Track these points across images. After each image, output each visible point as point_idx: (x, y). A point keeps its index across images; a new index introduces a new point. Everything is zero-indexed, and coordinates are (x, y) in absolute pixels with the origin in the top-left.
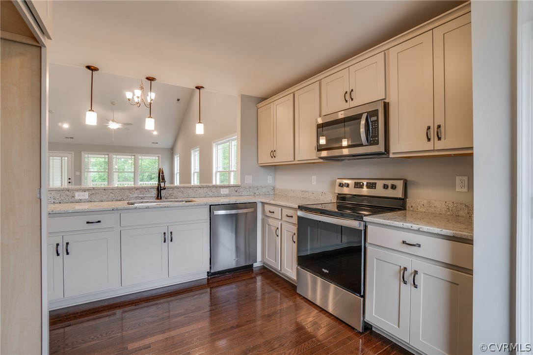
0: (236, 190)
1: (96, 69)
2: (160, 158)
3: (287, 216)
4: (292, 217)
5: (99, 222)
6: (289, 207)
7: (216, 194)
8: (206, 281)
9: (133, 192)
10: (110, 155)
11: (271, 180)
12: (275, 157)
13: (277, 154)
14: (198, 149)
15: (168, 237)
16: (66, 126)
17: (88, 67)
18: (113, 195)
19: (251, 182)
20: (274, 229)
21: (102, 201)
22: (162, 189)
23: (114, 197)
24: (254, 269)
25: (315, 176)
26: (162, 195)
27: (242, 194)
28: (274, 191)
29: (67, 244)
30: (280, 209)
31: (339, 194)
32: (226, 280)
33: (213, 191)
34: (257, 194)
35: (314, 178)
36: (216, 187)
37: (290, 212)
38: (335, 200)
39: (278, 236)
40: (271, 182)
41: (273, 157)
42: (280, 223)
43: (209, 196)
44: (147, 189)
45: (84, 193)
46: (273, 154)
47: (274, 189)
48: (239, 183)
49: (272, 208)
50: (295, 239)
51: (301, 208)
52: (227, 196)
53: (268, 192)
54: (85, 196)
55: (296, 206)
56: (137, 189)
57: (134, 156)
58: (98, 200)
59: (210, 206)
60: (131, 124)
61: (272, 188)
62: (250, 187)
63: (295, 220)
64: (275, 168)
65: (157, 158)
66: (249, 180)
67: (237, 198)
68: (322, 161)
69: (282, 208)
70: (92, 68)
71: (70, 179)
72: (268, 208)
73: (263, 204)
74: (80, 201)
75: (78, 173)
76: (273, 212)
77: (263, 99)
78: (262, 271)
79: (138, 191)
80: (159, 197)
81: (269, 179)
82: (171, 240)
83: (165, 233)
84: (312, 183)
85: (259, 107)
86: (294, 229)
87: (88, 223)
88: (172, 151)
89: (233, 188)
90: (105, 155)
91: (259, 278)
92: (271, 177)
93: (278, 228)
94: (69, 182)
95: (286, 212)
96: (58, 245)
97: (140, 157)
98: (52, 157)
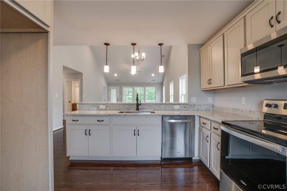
0: (185, 106)
1: (108, 44)
2: (156, 88)
3: (214, 128)
4: (217, 129)
5: (103, 121)
6: (215, 121)
7: (171, 109)
8: (160, 162)
9: (125, 106)
11: (211, 100)
12: (211, 84)
13: (213, 82)
14: (173, 82)
15: (136, 133)
16: (116, 75)
17: (105, 44)
18: (115, 107)
19: (196, 101)
20: (206, 136)
21: (111, 110)
22: (139, 105)
23: (116, 108)
24: (193, 161)
25: (244, 98)
26: (139, 108)
27: (189, 110)
28: (213, 108)
29: (90, 130)
30: (210, 122)
31: (266, 113)
32: (171, 164)
33: (169, 107)
34: (200, 109)
35: (243, 99)
36: (171, 104)
37: (216, 126)
38: (262, 119)
39: (208, 141)
40: (211, 102)
41: (210, 84)
42: (210, 132)
43: (166, 110)
44: (132, 105)
45: (103, 106)
46: (210, 82)
47: (213, 106)
48: (187, 102)
49: (205, 121)
50: (219, 146)
51: (224, 123)
52: (178, 110)
53: (209, 108)
54: (103, 107)
55: (220, 121)
56: (127, 104)
57: (144, 87)
58: (109, 109)
59: (162, 116)
60: (140, 72)
61: (212, 106)
62: (194, 105)
63: (219, 132)
64: (214, 91)
65: (155, 88)
66: (194, 100)
67: (185, 112)
68: (247, 84)
69: (212, 121)
70: (107, 44)
72: (203, 120)
73: (200, 117)
74: (101, 110)
75: (121, 96)
76: (205, 124)
77: (203, 45)
78: (200, 163)
79: (127, 105)
80: (138, 109)
81: (210, 100)
82: (138, 135)
83: (135, 130)
84: (242, 103)
85: (201, 50)
86: (219, 139)
87: (98, 121)
88: (162, 84)
89: (183, 105)
90: (131, 87)
91: (196, 168)
92: (211, 98)
93: (208, 136)
95: (214, 125)
96: (86, 130)
97: (147, 88)
98: (111, 89)
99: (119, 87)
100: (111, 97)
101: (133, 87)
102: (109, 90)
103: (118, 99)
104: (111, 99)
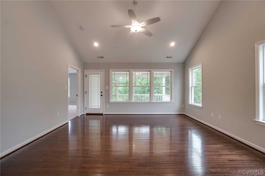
2: (172, 73)
10: (130, 71)
16: (96, 44)
57: (150, 71)
71: (102, 92)
75: (107, 88)
88: (184, 65)
90: (127, 71)
94: (101, 95)
97: (155, 72)
98: (90, 75)
99: (104, 70)
100: (90, 89)
101: (129, 71)
102: (84, 76)
103: (102, 94)
104: (90, 93)
